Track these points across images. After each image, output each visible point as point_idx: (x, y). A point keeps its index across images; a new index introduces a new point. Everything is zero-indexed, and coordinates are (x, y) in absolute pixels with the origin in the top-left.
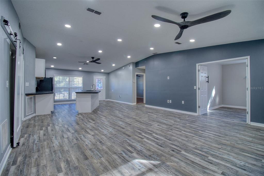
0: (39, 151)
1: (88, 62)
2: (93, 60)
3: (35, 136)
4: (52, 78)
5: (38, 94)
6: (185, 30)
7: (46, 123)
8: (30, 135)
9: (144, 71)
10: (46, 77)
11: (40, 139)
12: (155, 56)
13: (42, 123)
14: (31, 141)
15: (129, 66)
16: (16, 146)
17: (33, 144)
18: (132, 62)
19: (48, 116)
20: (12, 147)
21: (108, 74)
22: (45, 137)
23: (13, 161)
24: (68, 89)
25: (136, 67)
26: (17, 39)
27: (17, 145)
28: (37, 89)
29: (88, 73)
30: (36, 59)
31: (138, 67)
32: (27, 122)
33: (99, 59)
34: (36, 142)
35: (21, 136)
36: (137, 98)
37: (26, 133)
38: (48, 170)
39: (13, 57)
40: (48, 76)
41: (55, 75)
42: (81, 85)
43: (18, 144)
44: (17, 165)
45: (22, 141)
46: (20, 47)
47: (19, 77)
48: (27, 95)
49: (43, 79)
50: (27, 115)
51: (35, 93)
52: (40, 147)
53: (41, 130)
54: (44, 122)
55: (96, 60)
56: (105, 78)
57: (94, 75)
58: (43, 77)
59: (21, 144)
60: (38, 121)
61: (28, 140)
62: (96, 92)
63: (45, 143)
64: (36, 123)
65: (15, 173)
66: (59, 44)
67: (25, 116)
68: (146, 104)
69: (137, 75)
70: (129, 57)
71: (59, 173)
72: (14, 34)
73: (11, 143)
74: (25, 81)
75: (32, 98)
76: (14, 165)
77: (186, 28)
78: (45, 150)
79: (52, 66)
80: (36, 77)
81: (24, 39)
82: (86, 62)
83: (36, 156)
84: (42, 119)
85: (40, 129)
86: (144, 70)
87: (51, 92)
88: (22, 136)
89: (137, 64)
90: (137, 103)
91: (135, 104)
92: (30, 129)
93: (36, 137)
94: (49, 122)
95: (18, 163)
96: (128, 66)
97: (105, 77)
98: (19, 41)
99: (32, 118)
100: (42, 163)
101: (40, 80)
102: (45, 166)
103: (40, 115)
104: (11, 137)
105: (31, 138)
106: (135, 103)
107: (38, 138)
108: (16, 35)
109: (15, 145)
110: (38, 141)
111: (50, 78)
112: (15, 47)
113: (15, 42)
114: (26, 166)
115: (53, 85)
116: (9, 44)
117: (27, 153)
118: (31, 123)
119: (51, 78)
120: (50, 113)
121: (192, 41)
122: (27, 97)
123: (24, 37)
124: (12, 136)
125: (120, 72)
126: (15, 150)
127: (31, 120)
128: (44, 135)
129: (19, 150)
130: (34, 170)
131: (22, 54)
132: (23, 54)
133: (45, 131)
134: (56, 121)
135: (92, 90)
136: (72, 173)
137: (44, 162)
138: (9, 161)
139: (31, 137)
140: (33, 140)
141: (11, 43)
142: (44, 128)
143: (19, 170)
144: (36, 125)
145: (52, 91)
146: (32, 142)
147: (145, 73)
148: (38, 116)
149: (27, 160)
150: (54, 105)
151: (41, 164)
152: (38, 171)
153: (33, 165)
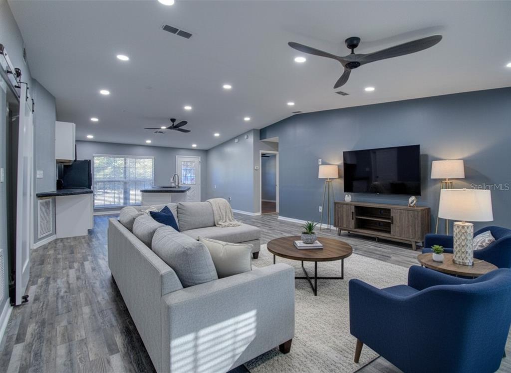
0: (69, 311)
1: (164, 128)
2: (173, 125)
3: (59, 281)
4: (90, 160)
5: (61, 195)
6: (353, 70)
7: (79, 255)
8: (48, 278)
9: (275, 146)
10: (77, 159)
11: (71, 287)
12: (297, 118)
13: (71, 254)
14: (51, 292)
15: (248, 136)
16: (20, 303)
17: (56, 298)
18: (254, 129)
19: (83, 240)
20: (11, 306)
21: (206, 152)
22: (80, 283)
23: (19, 335)
24: (122, 183)
25: (261, 139)
26: (21, 81)
27: (24, 300)
28: (60, 185)
29: (164, 151)
30: (56, 122)
31: (265, 138)
32: (41, 252)
33: (185, 123)
34: (62, 294)
35: (30, 281)
36: (262, 202)
37: (39, 276)
38: (91, 349)
39: (12, 119)
40: (80, 158)
41: (94, 155)
42: (149, 175)
43: (25, 298)
44: (26, 342)
45: (32, 292)
46: (28, 98)
47: (25, 159)
48: (40, 196)
49: (71, 164)
50: (39, 237)
51: (56, 192)
52: (71, 303)
53: (70, 268)
54: (75, 252)
55: (178, 125)
56: (200, 161)
57: (178, 155)
58: (70, 161)
59: (30, 299)
60: (62, 251)
61: (46, 291)
62: (180, 189)
63: (81, 294)
64: (59, 254)
65: (24, 358)
66: (105, 92)
67: (36, 240)
68: (280, 215)
69: (263, 155)
70: (247, 119)
71: (112, 354)
72: (14, 72)
73: (10, 296)
74: (37, 169)
75: (49, 202)
76: (19, 343)
77: (356, 67)
78: (81, 309)
79: (90, 137)
80: (57, 160)
81: (34, 82)
82: (161, 129)
83: (64, 323)
84: (71, 247)
85: (68, 266)
86: (277, 144)
87: (88, 190)
88: (32, 282)
89: (262, 133)
90: (262, 213)
91: (259, 214)
92: (49, 267)
93: (61, 283)
94: (85, 253)
95: (28, 337)
96: (246, 137)
97: (200, 157)
98: (26, 87)
99: (49, 243)
100: (78, 336)
101: (64, 166)
102: (84, 342)
103: (67, 238)
104: (10, 284)
105: (52, 284)
106: (259, 212)
107: (67, 285)
108: (18, 74)
109: (19, 301)
110: (66, 292)
111: (85, 160)
112: (17, 97)
113: (16, 89)
114: (45, 343)
115: (91, 174)
116: (5, 91)
117: (46, 315)
118: (50, 255)
119: (87, 160)
120: (86, 233)
121: (370, 89)
122: (40, 201)
123: (34, 77)
124: (12, 280)
125: (229, 149)
126: (18, 311)
127: (49, 247)
128: (78, 278)
129: (28, 310)
130: (61, 350)
131: (31, 113)
132: (33, 111)
133: (78, 270)
134: (100, 250)
135: (173, 185)
136: (137, 354)
137: (81, 333)
138: (10, 334)
139: (51, 282)
140: (56, 290)
141: (9, 89)
142: (76, 265)
143: (30, 352)
144: (60, 259)
145: (90, 188)
146: (54, 295)
147: (278, 151)
148: (62, 240)
149: (46, 330)
150: (94, 216)
151: (76, 337)
152: (70, 352)
153: (59, 339)
